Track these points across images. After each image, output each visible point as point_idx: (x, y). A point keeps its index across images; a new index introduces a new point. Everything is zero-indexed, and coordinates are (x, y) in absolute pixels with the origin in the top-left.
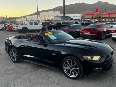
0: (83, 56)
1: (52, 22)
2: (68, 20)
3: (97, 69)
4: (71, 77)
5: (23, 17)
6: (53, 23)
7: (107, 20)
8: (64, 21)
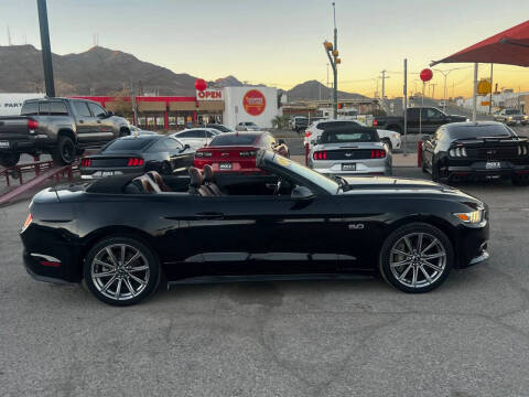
0: (456, 214)
1: (40, 124)
2: (97, 120)
6: (44, 130)
7: (160, 121)
8: (82, 122)
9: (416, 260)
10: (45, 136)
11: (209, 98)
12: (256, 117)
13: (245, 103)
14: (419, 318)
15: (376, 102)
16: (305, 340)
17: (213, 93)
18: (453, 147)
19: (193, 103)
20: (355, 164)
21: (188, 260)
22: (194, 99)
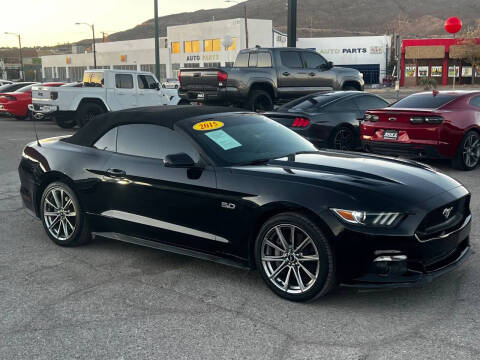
0: (335, 210)
1: (230, 77)
2: (310, 71)
3: (388, 259)
4: (289, 291)
5: (74, 49)
6: (234, 84)
8: (286, 74)
9: (290, 258)
10: (235, 89)
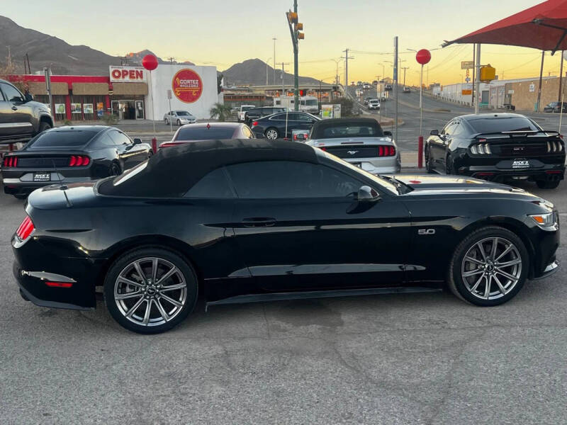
0: (531, 216)
7: (60, 108)
9: (490, 268)
11: (127, 79)
12: (191, 105)
13: (175, 85)
14: (503, 331)
15: (336, 88)
16: (393, 360)
17: (131, 72)
18: (475, 142)
19: (106, 85)
20: (360, 163)
21: (233, 275)
22: (107, 80)
